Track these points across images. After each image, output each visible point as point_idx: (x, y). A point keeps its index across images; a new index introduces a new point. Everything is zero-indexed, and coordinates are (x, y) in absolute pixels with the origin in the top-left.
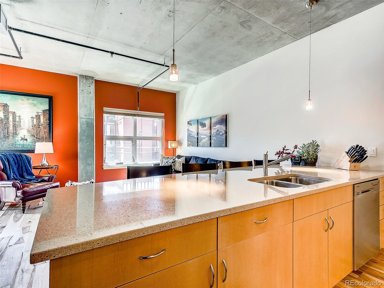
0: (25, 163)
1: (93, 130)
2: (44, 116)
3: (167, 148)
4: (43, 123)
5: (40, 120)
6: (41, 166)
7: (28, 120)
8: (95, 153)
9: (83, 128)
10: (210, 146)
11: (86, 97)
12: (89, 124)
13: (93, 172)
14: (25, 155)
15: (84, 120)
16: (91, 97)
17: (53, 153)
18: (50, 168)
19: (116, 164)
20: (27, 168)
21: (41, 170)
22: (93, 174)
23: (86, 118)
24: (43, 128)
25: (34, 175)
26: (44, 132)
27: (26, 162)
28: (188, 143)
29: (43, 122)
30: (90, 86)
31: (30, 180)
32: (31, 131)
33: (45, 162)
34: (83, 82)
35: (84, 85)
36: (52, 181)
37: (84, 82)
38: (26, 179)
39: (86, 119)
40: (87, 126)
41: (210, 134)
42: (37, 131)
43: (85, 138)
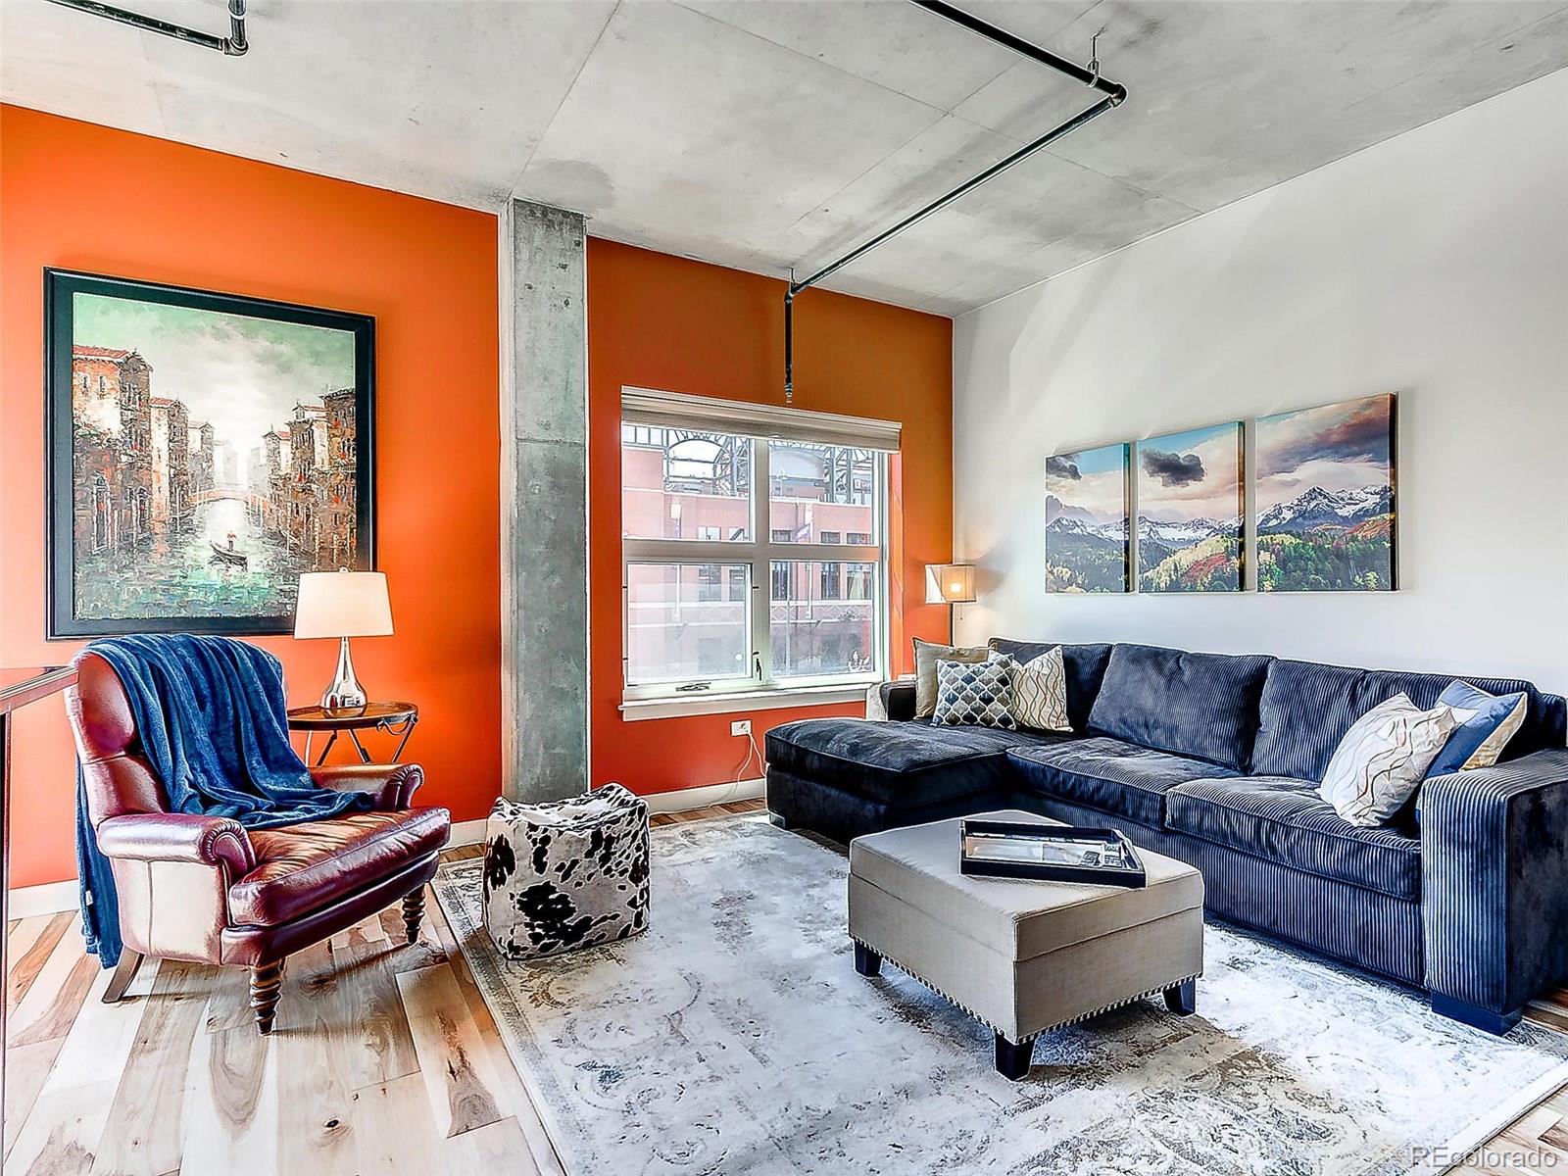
0: (253, 696)
1: (580, 509)
2: (333, 427)
3: (914, 600)
4: (326, 468)
5: (314, 451)
6: (329, 711)
7: (253, 450)
8: (588, 631)
9: (534, 493)
10: (1242, 587)
11: (546, 325)
12: (560, 476)
13: (580, 738)
14: (251, 649)
15: (536, 450)
16: (571, 326)
17: (392, 633)
18: (383, 725)
19: (677, 689)
20: (264, 728)
21: (334, 737)
22: (580, 745)
23: (545, 441)
24: (325, 493)
25: (303, 770)
26: (331, 517)
27: (257, 692)
28: (1051, 572)
29: (326, 462)
30: (564, 267)
31: (285, 802)
32: (268, 511)
33: (347, 687)
34: (530, 240)
35: (538, 258)
36: (405, 808)
37: (537, 242)
38: (266, 798)
39: (546, 445)
40: (555, 486)
41: (1240, 519)
42: (297, 513)
43: (541, 548)
